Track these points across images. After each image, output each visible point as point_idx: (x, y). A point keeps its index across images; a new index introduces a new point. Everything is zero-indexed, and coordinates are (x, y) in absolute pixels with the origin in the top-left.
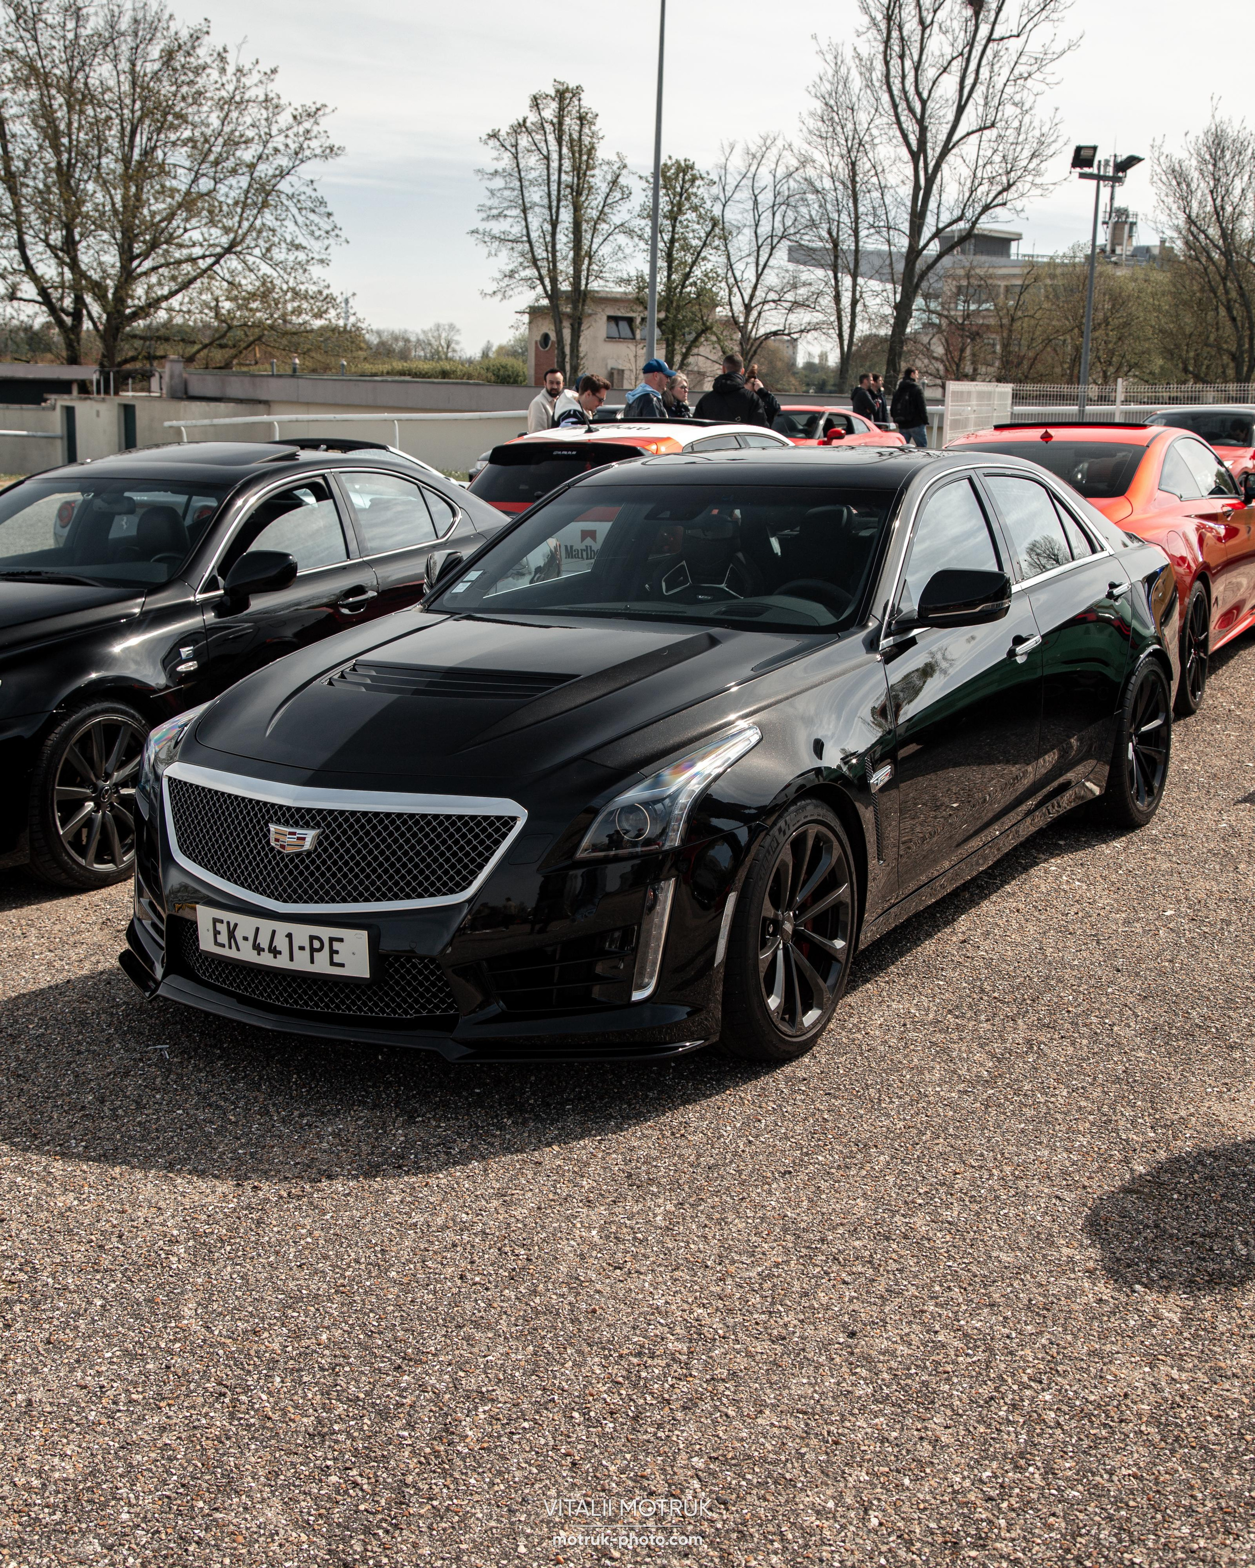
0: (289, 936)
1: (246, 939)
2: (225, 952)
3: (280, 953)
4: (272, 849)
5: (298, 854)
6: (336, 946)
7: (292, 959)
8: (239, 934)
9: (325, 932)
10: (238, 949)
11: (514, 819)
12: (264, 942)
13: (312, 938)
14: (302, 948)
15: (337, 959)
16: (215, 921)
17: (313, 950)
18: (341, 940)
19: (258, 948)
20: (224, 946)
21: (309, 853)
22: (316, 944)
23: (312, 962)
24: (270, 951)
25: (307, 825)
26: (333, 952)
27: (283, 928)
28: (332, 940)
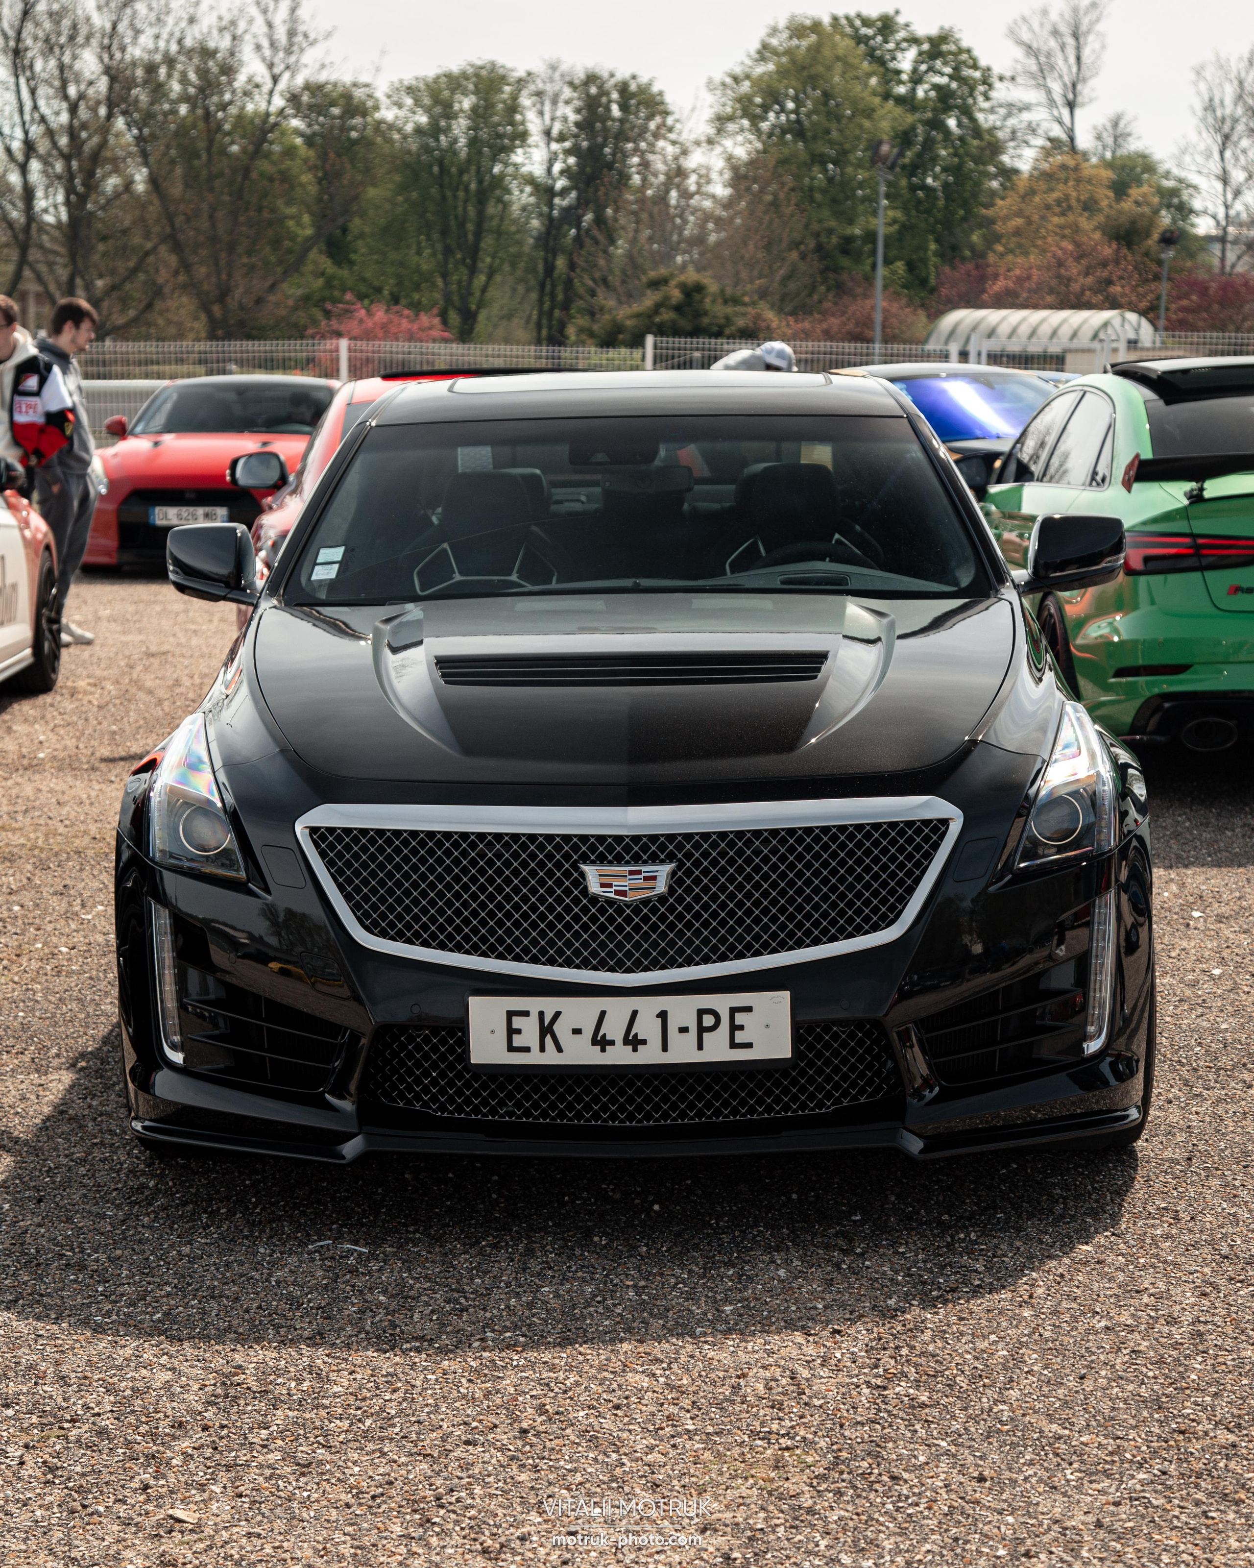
0: (663, 1015)
1: (577, 1032)
2: (534, 1058)
3: (644, 1042)
4: (594, 899)
5: (646, 902)
6: (740, 1018)
7: (665, 1048)
8: (562, 1029)
9: (722, 1002)
10: (560, 1049)
11: (945, 822)
12: (614, 1029)
13: (701, 1013)
14: (684, 1030)
15: (740, 1037)
16: (510, 1014)
17: (702, 1030)
18: (749, 1009)
19: (602, 1042)
20: (527, 1050)
21: (662, 899)
22: (708, 1021)
23: (700, 1047)
24: (626, 1042)
25: (654, 859)
26: (734, 1028)
27: (649, 1006)
28: (733, 1011)
